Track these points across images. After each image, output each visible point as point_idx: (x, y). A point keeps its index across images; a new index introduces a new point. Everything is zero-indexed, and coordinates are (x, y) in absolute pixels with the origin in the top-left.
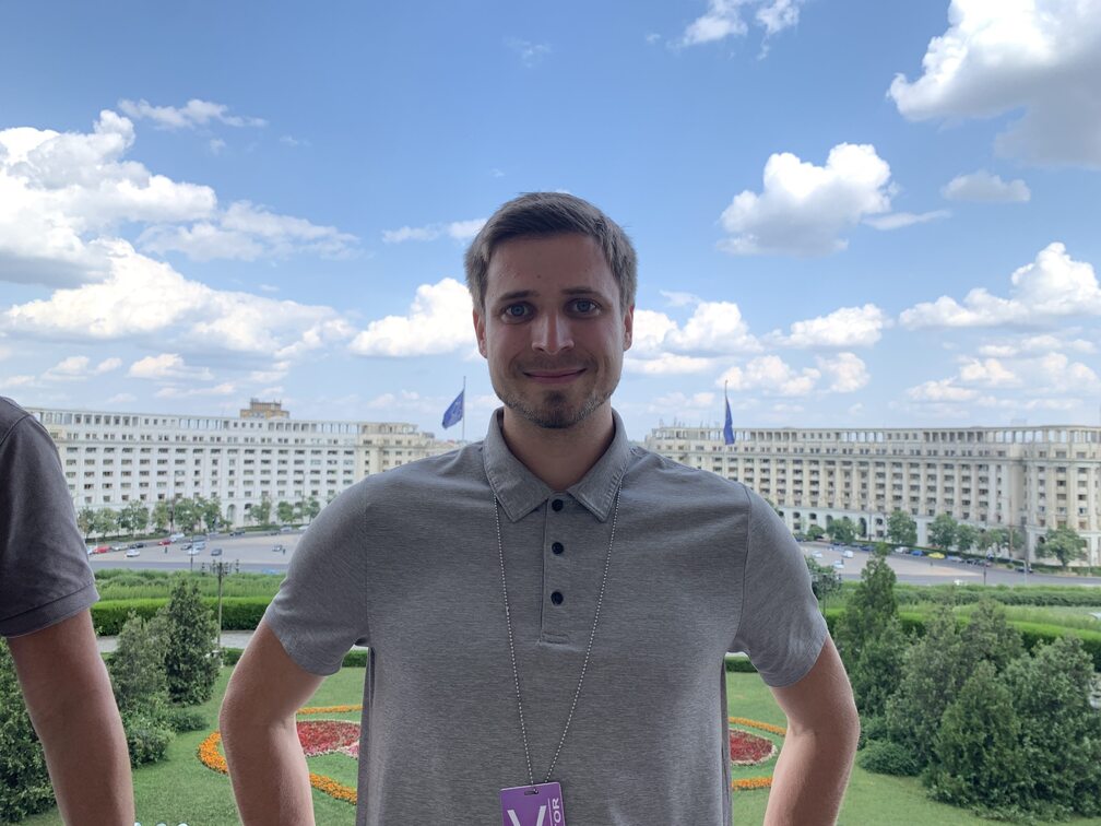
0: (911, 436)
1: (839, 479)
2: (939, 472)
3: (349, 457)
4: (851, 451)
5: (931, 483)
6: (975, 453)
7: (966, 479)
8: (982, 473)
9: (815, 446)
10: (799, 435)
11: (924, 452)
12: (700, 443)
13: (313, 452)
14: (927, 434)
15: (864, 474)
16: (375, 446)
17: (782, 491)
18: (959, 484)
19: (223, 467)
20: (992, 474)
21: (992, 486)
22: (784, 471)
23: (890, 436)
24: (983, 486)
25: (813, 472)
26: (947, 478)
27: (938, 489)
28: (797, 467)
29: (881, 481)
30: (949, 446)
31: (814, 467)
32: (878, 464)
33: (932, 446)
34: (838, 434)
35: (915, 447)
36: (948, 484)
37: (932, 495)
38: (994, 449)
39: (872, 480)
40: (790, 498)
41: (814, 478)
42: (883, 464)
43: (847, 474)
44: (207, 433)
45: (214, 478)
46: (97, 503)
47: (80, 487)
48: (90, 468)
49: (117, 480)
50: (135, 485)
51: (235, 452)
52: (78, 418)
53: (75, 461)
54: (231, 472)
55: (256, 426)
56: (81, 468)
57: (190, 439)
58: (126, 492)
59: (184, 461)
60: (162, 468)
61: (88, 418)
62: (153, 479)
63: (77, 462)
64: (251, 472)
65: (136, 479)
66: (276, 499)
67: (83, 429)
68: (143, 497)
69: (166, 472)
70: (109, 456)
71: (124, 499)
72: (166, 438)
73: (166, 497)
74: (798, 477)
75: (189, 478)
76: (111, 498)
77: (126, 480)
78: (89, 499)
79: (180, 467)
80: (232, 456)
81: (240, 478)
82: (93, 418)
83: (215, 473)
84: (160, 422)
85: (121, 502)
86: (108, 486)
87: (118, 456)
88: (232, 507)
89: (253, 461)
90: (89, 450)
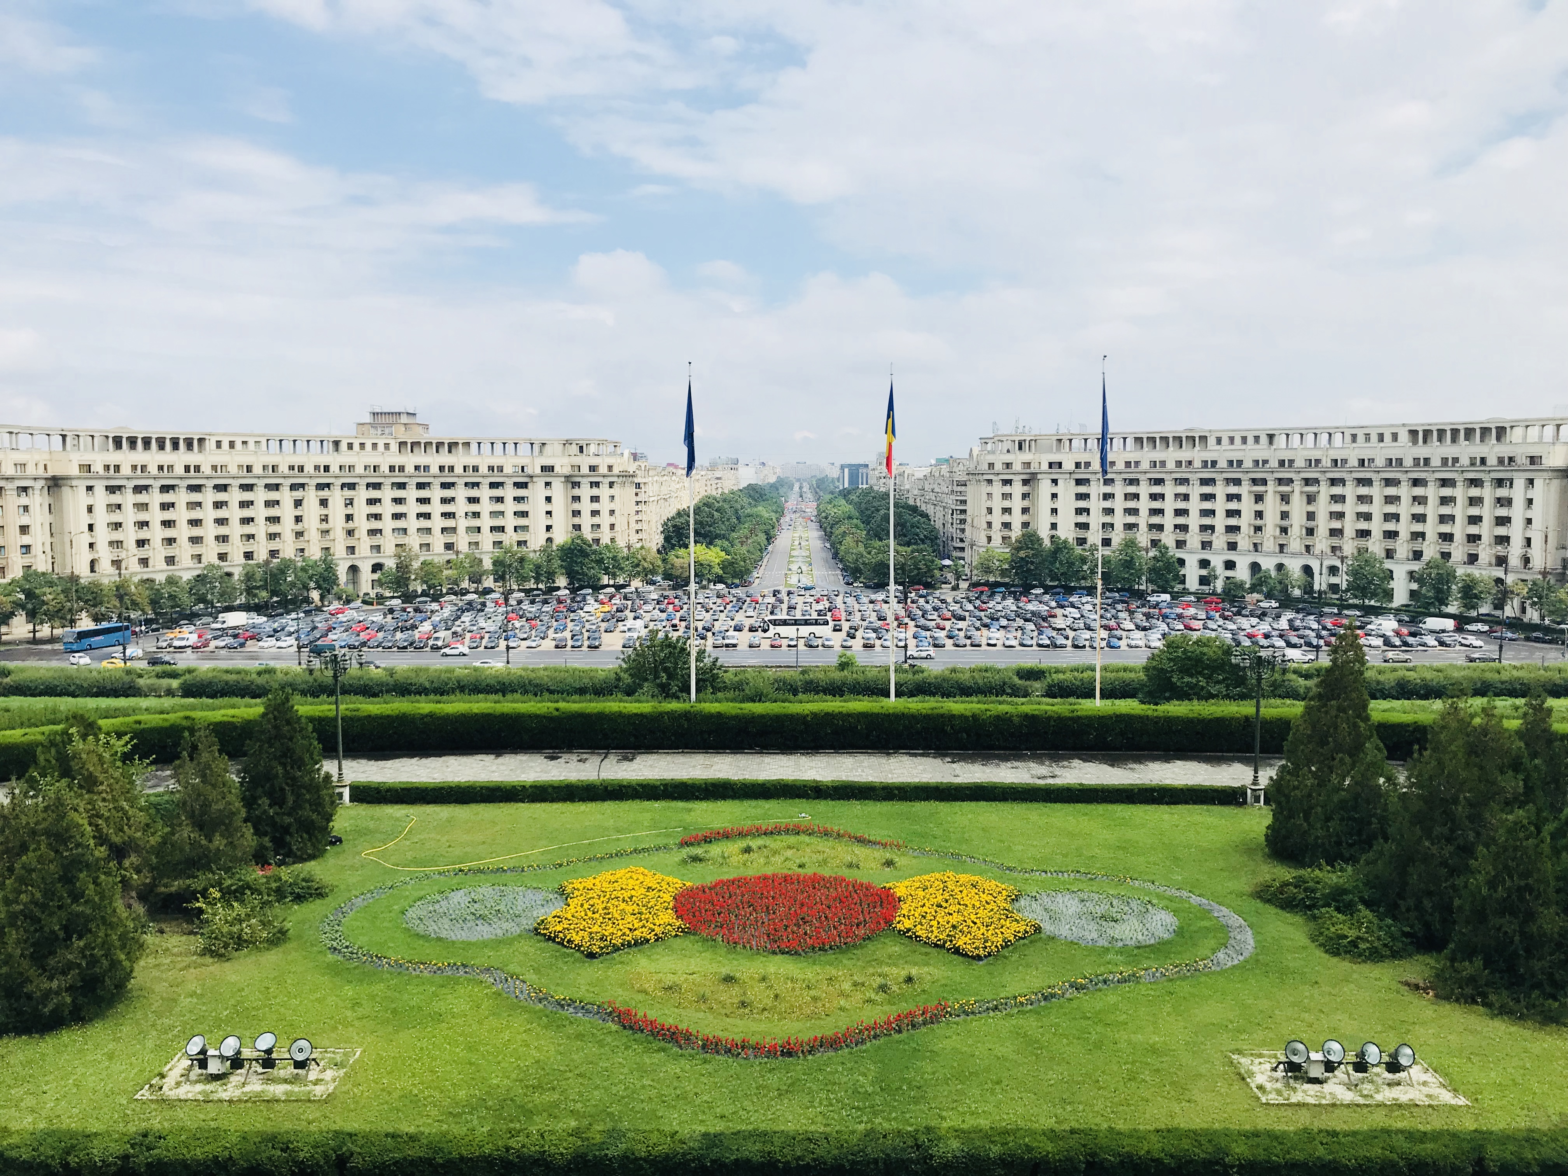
0: (1388, 438)
1: (1272, 507)
2: (1432, 492)
3: (521, 492)
4: (1291, 462)
5: (1418, 510)
6: (1492, 461)
7: (1474, 501)
8: (1502, 492)
9: (1235, 456)
10: (1212, 441)
11: (1408, 462)
12: (1055, 458)
13: (466, 484)
14: (1413, 433)
15: (1311, 499)
16: (558, 475)
17: (1184, 528)
18: (1464, 508)
19: (337, 510)
20: (1518, 493)
21: (1517, 512)
22: (1186, 497)
23: (1354, 437)
24: (1502, 512)
25: (1230, 497)
26: (1445, 501)
27: (1429, 519)
28: (1207, 490)
29: (1337, 508)
30: (1449, 450)
31: (1233, 490)
32: (1333, 482)
33: (1422, 451)
34: (1271, 437)
35: (1394, 454)
36: (1446, 510)
37: (1418, 527)
38: (1521, 454)
39: (1323, 507)
40: (1194, 538)
41: (1233, 505)
42: (1342, 482)
43: (1285, 498)
44: (311, 459)
45: (324, 526)
46: (158, 568)
47: (131, 544)
48: (143, 516)
49: (183, 532)
50: (210, 539)
51: (352, 486)
52: (118, 442)
53: (119, 506)
54: (349, 518)
55: (381, 447)
56: (129, 516)
57: (284, 469)
58: (197, 549)
59: (278, 502)
60: (247, 513)
61: (132, 442)
62: (235, 530)
63: (123, 507)
64: (377, 517)
65: (210, 531)
66: (417, 556)
67: (126, 458)
68: (222, 557)
69: (252, 519)
70: (168, 498)
71: (196, 561)
72: (249, 469)
73: (255, 556)
74: (1207, 505)
75: (287, 527)
76: (176, 559)
77: (196, 532)
78: (144, 562)
79: (273, 512)
80: (348, 493)
81: (362, 525)
82: (139, 442)
83: (325, 519)
84: (238, 445)
85: (191, 565)
86: (170, 541)
87: (182, 497)
88: (354, 569)
89: (379, 500)
90: (138, 489)
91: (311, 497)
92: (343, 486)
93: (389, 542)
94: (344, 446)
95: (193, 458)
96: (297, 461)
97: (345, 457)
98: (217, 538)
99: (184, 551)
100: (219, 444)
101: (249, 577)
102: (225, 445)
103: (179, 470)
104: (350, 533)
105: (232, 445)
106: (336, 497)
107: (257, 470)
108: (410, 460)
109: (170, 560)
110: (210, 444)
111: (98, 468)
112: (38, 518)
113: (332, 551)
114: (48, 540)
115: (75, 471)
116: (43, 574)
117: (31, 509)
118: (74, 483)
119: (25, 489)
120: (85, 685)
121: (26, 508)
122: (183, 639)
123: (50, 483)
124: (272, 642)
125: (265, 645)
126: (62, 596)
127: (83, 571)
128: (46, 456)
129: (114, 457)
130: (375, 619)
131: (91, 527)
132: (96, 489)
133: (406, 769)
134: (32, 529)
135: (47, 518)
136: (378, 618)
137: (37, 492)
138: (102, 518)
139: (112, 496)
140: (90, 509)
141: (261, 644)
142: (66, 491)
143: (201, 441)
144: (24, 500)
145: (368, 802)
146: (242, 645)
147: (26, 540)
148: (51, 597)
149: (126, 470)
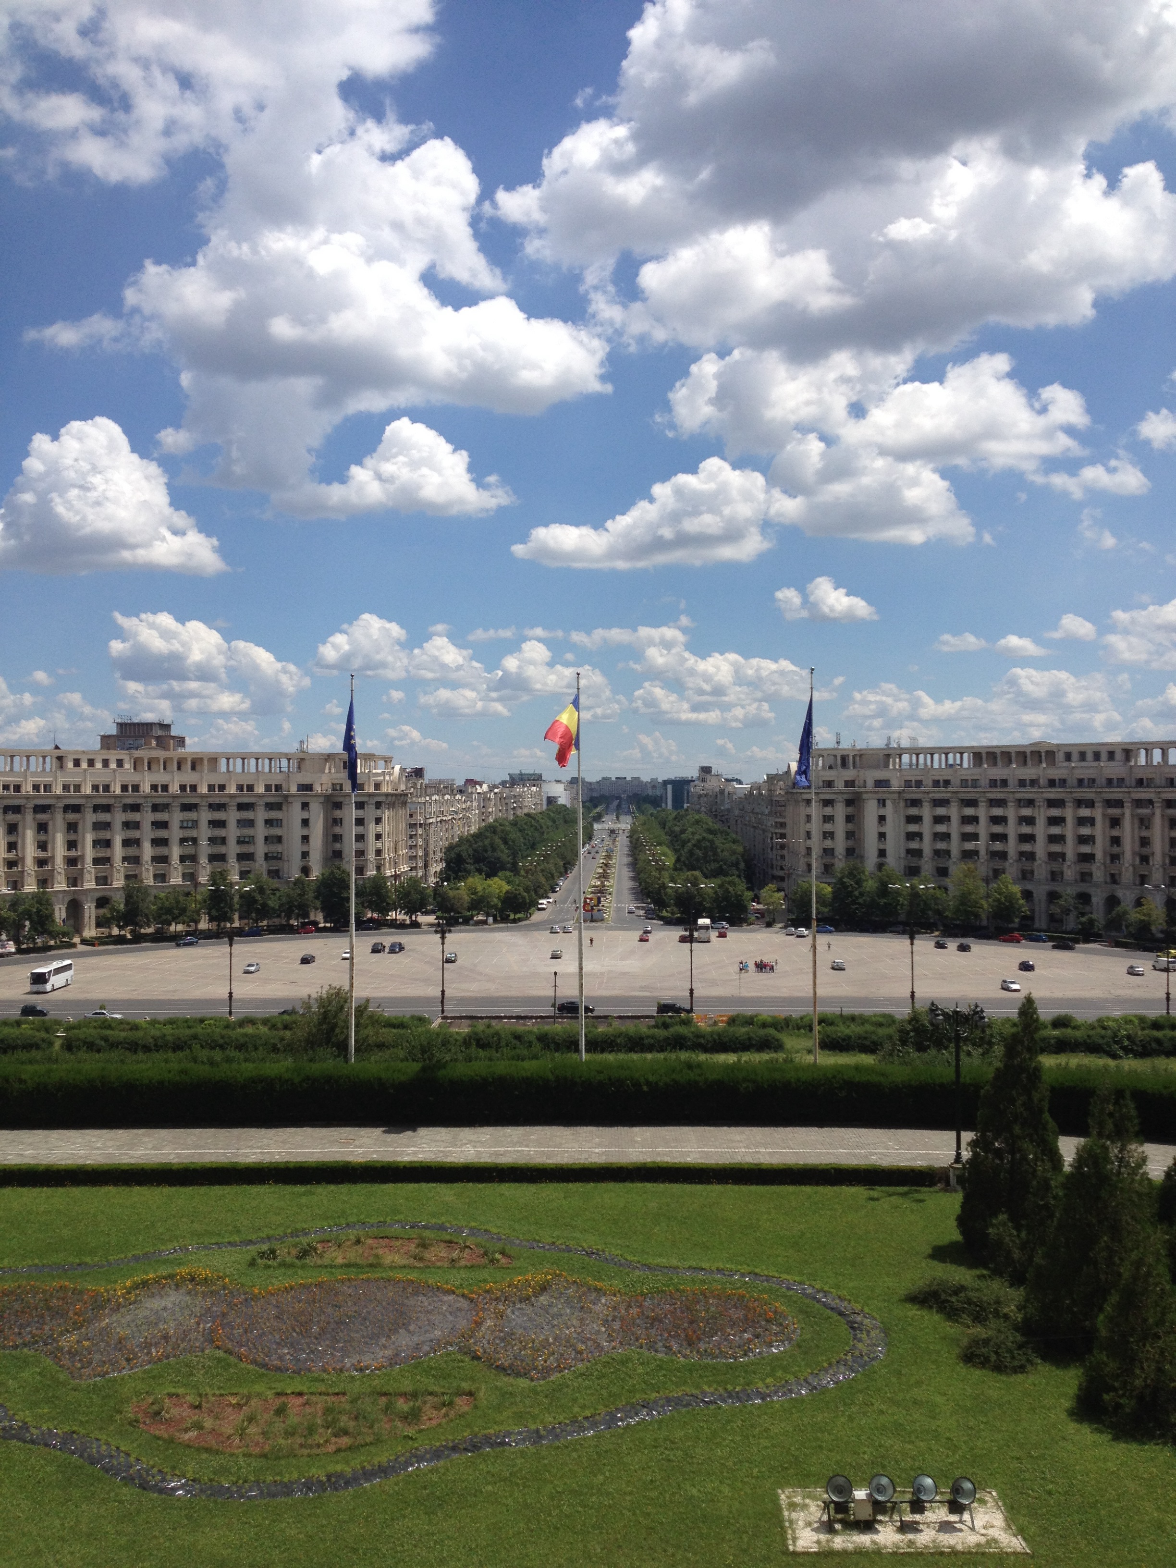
1: (1128, 832)
3: (274, 815)
4: (1151, 781)
9: (1086, 774)
10: (1060, 756)
12: (881, 775)
16: (317, 796)
17: (1031, 856)
22: (1031, 821)
25: (1082, 821)
28: (1055, 812)
31: (1085, 812)
34: (1128, 753)
40: (1042, 868)
41: (1085, 831)
43: (1144, 822)
44: (28, 778)
45: (43, 854)
51: (76, 809)
54: (72, 845)
55: (113, 764)
64: (105, 843)
66: (150, 889)
74: (1055, 830)
80: (72, 817)
81: (87, 852)
83: (43, 846)
88: (75, 905)
89: (109, 825)
91: (28, 821)
92: (66, 808)
93: (117, 873)
94: (69, 763)
96: (12, 779)
97: (71, 775)
104: (73, 862)
106: (58, 821)
108: (145, 779)
113: (50, 883)
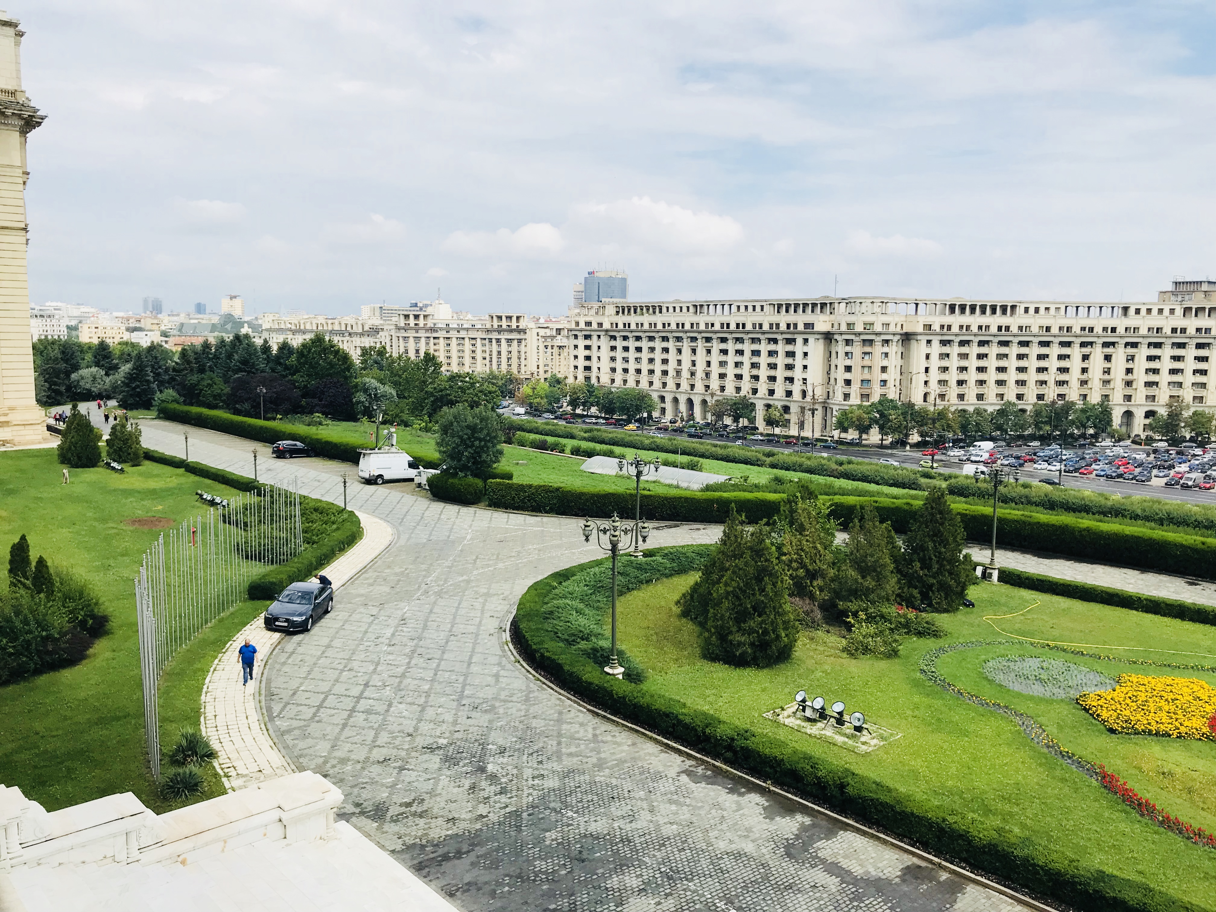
19: (1119, 364)
44: (1101, 322)
45: (1106, 377)
46: (970, 402)
47: (953, 383)
48: (964, 363)
49: (992, 376)
50: (1011, 383)
51: (1135, 345)
52: (952, 308)
53: (948, 355)
54: (1129, 371)
55: (1166, 312)
56: (954, 363)
57: (1076, 330)
58: (1001, 390)
59: (1069, 356)
60: (1042, 364)
61: (963, 308)
62: (1032, 377)
63: (950, 356)
64: (1156, 371)
65: (1012, 376)
66: (1188, 407)
67: (956, 320)
68: (1020, 397)
69: (1046, 369)
70: (983, 350)
71: (999, 398)
72: (1048, 329)
73: (1046, 398)
75: (1074, 376)
76: (985, 396)
77: (1002, 376)
78: (961, 397)
79: (1064, 364)
80: (1130, 351)
81: (1140, 377)
82: (968, 308)
83: (1107, 371)
84: (1042, 311)
85: (995, 402)
86: (981, 383)
87: (994, 350)
88: (1128, 415)
89: (1159, 357)
90: (962, 343)
91: (1097, 353)
92: (1127, 344)
93: (1163, 394)
94: (1132, 311)
95: (1005, 321)
96: (1088, 323)
97: (1132, 321)
98: (1017, 382)
99: (991, 391)
100: (1027, 310)
101: (1038, 413)
102: (1032, 311)
103: (994, 330)
104: (1129, 384)
105: (1037, 310)
106: (1120, 354)
107: (1055, 330)
108: (1192, 324)
109: (980, 397)
110: (1020, 310)
111: (936, 327)
112: (894, 362)
113: (1111, 398)
114: (898, 377)
115: (920, 329)
116: (892, 401)
117: (889, 355)
118: (919, 337)
119: (887, 342)
120: (886, 478)
121: (886, 355)
122: (978, 455)
123: (904, 338)
124: (1045, 465)
125: (1039, 467)
126: (901, 417)
127: (917, 400)
128: (903, 319)
129: (948, 319)
130: (1138, 457)
131: (927, 370)
132: (933, 343)
133: (1058, 568)
134: (889, 369)
135: (899, 362)
136: (1141, 456)
137: (894, 343)
138: (935, 363)
139: (944, 348)
140: (928, 357)
141: (1035, 466)
142: (913, 343)
143: (1013, 307)
144: (886, 349)
145: (1012, 585)
146: (1021, 465)
147: (884, 376)
148: (894, 417)
149: (955, 329)
